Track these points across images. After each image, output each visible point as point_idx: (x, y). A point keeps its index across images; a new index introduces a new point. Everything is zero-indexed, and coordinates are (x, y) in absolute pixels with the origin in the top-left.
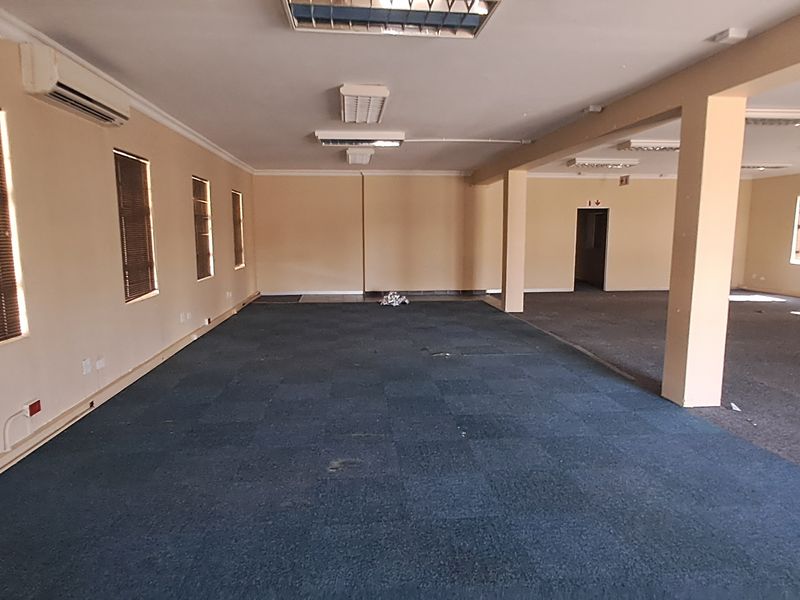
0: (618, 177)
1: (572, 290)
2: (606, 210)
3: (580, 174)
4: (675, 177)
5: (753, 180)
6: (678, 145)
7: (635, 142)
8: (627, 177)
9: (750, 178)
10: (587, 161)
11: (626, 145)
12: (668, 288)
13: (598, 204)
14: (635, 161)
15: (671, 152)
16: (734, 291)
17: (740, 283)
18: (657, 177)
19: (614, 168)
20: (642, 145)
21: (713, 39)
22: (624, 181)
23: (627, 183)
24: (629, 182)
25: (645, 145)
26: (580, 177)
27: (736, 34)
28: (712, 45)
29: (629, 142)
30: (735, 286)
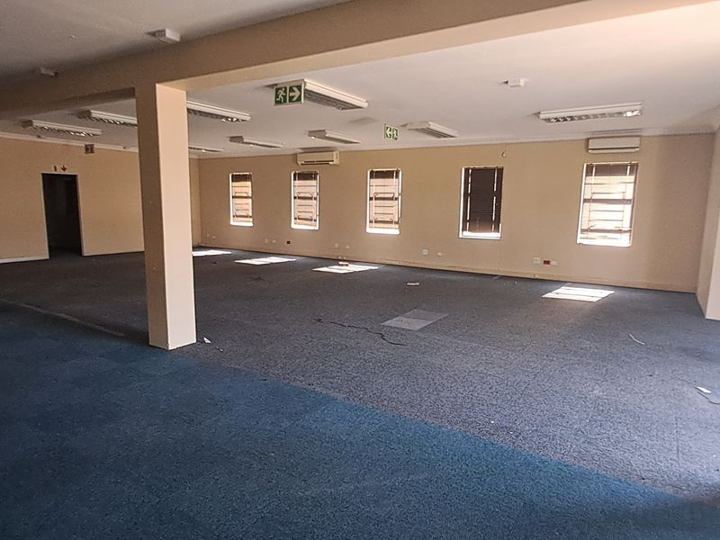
0: (82, 144)
1: (48, 257)
2: (74, 177)
3: (39, 137)
4: (137, 151)
5: (199, 159)
6: (136, 122)
7: (96, 114)
8: (92, 146)
9: (195, 157)
10: (47, 125)
11: (86, 115)
12: (143, 249)
13: (64, 169)
14: (97, 131)
15: (131, 128)
16: (195, 248)
17: (199, 241)
18: (120, 148)
19: (77, 136)
20: (101, 117)
21: (153, 34)
22: (89, 149)
23: (92, 152)
24: (95, 150)
25: (107, 117)
26: (40, 140)
27: (171, 35)
28: (153, 39)
29: (90, 113)
30: (196, 244)
